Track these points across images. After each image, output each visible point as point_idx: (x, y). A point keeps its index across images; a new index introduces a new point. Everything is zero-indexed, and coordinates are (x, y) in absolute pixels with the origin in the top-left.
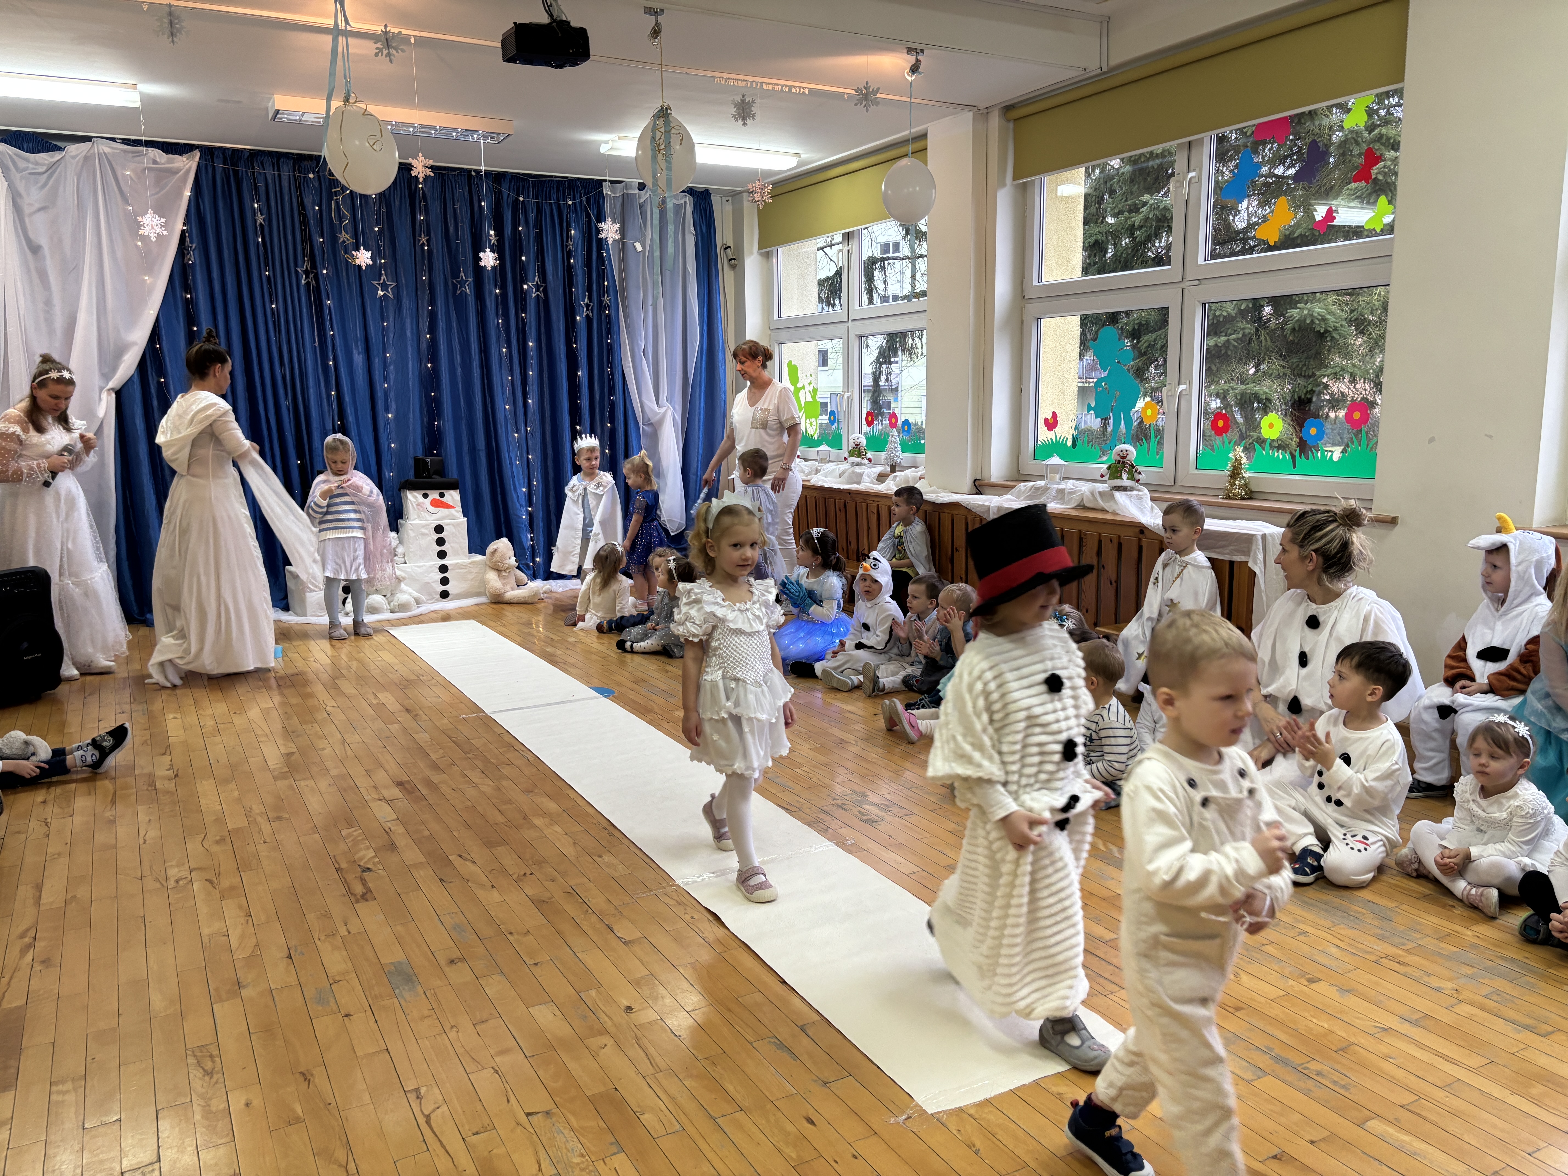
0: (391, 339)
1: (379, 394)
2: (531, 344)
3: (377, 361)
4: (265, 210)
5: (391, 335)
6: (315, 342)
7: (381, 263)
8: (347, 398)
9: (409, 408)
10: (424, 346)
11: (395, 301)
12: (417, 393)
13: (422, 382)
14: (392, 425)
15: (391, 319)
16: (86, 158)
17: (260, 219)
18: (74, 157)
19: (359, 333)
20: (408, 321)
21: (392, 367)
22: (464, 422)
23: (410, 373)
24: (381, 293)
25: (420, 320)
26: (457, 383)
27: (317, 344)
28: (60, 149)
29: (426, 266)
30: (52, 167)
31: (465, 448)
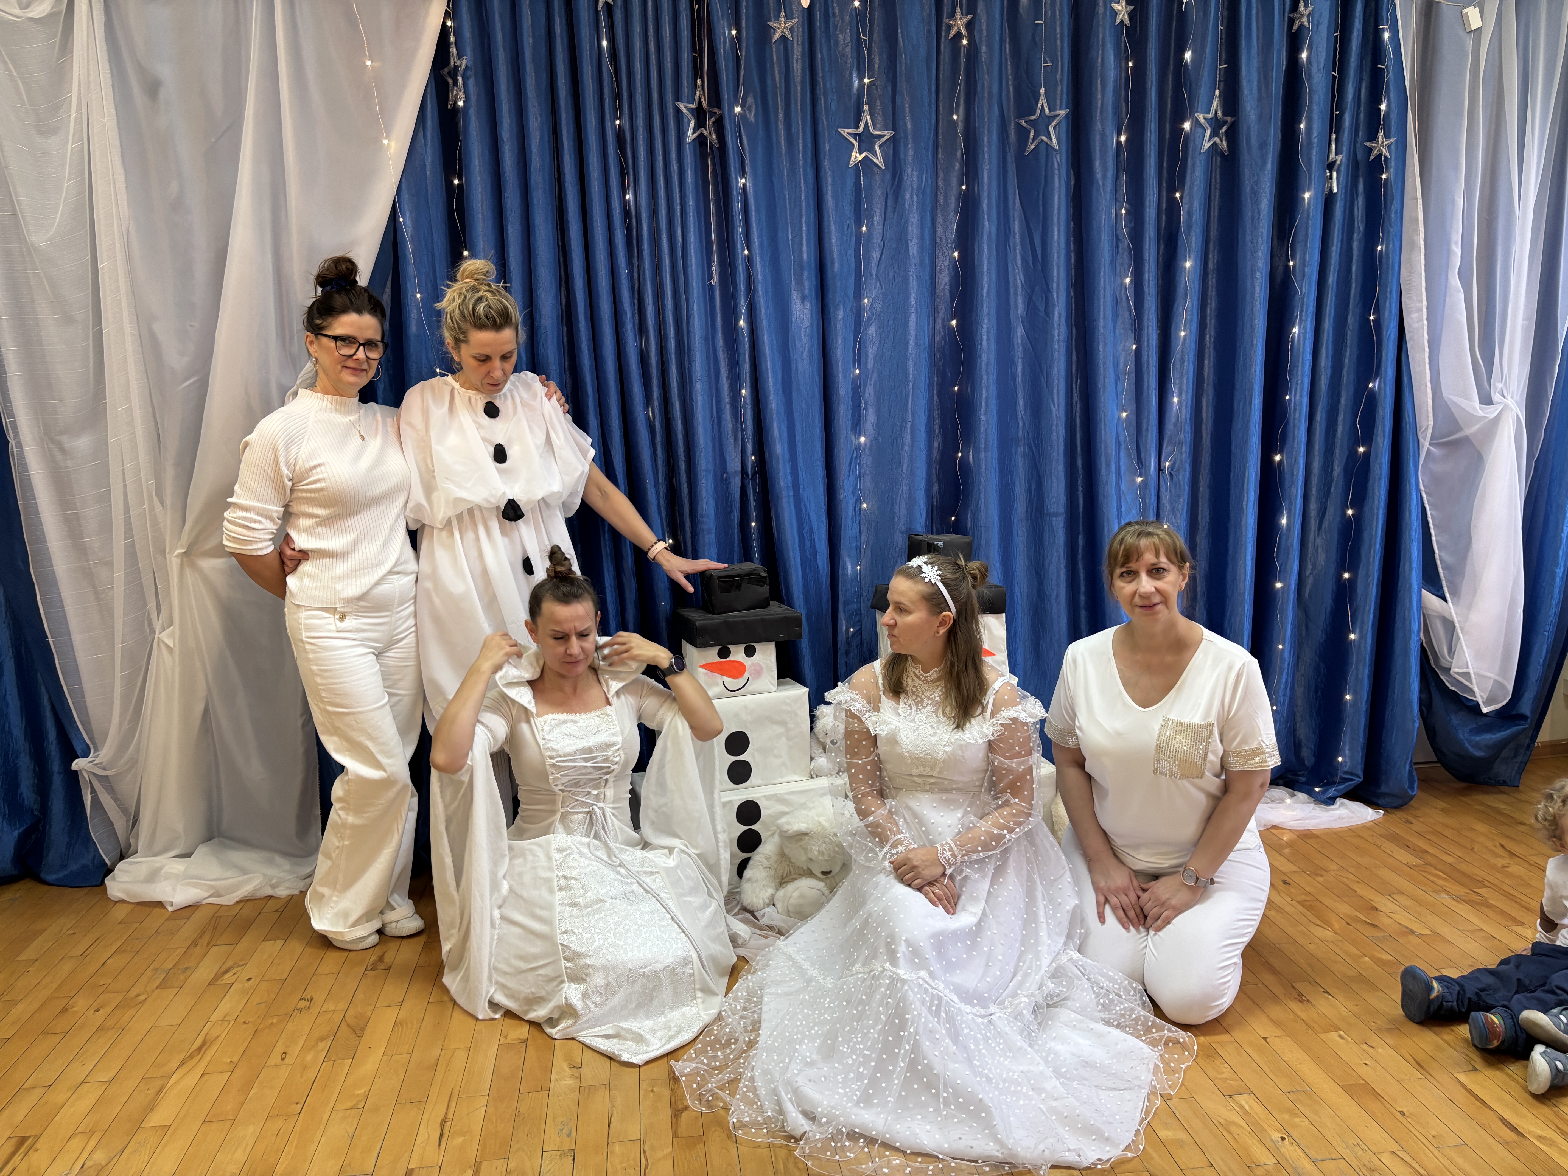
0: (874, 264)
1: (842, 392)
2: (1188, 264)
3: (841, 314)
5: (876, 255)
6: (710, 277)
7: (861, 85)
8: (774, 402)
9: (904, 421)
10: (944, 279)
11: (888, 176)
12: (923, 388)
13: (933, 363)
14: (867, 461)
15: (877, 218)
19: (807, 252)
20: (914, 219)
21: (872, 330)
22: (1021, 450)
23: (912, 342)
24: (857, 157)
25: (940, 219)
26: (1013, 364)
27: (715, 280)
29: (961, 88)
31: (1020, 507)
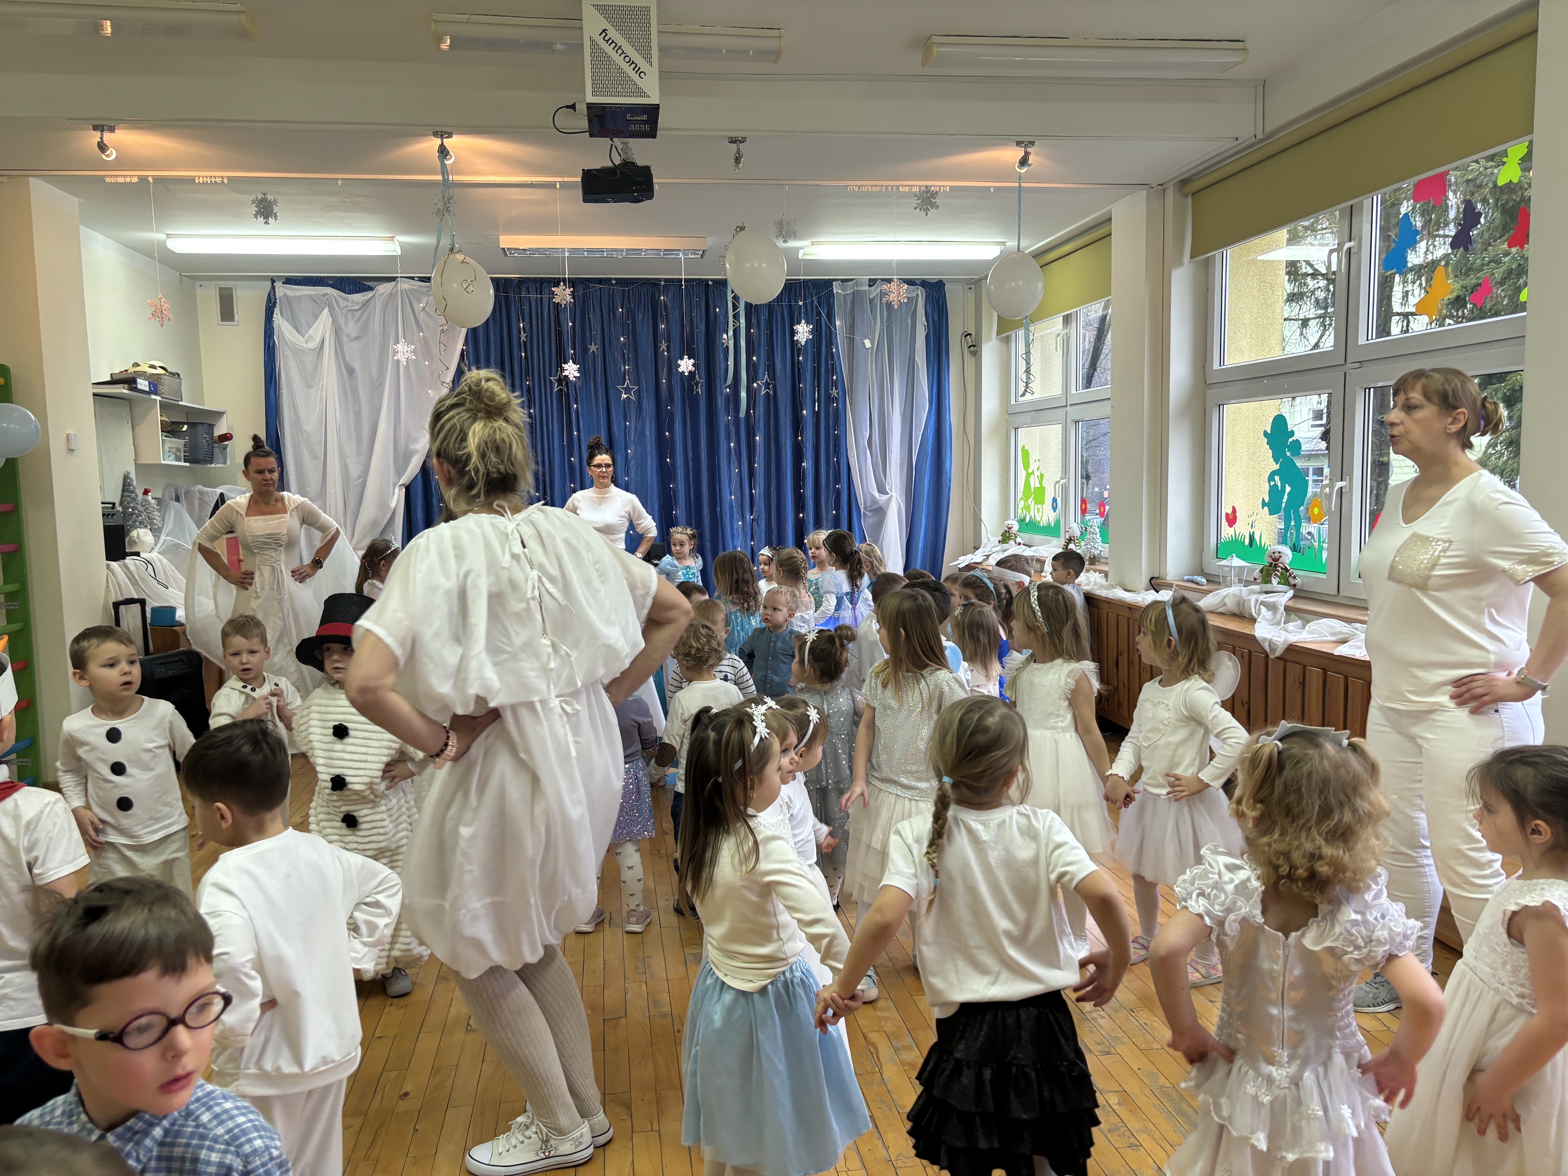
0: (632, 437)
2: (759, 439)
4: (528, 329)
5: (633, 434)
6: (563, 441)
7: (625, 369)
11: (637, 404)
12: (655, 486)
13: (660, 475)
15: (633, 420)
16: (391, 294)
17: (523, 336)
18: (381, 295)
20: (647, 420)
21: (632, 463)
22: (693, 511)
23: (649, 468)
24: (624, 396)
26: (689, 476)
27: (565, 443)
28: (371, 289)
30: (366, 303)
